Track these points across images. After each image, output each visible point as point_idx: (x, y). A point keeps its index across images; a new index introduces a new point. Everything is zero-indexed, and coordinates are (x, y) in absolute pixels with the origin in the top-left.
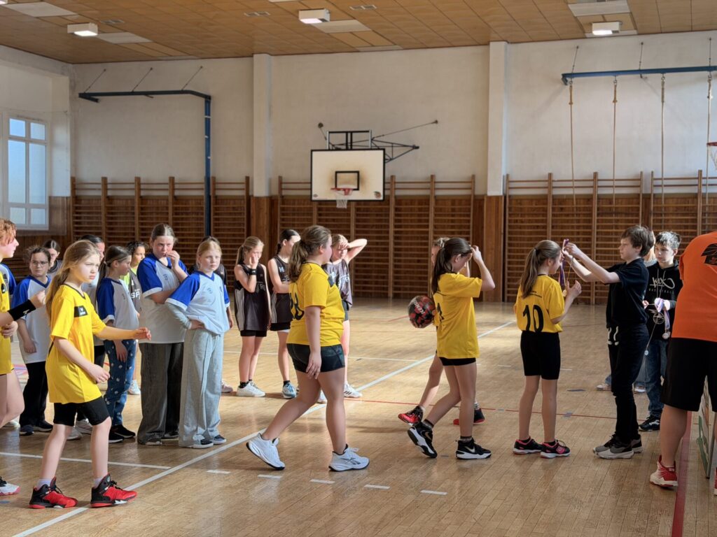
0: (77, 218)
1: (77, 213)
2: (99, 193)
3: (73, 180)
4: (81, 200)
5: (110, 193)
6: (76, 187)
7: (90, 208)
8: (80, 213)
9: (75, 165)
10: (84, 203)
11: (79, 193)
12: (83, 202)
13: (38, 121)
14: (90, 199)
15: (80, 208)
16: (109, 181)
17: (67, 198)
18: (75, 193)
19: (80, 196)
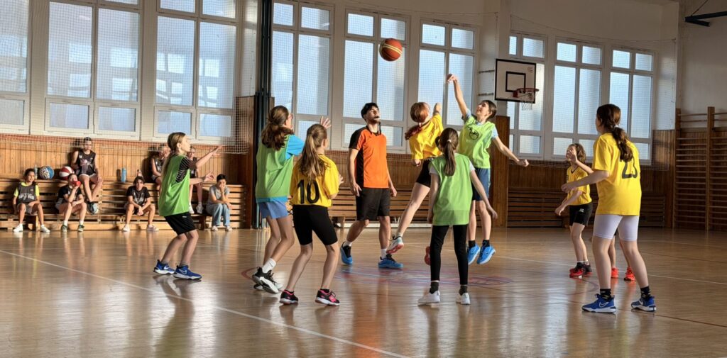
0: (681, 152)
1: (681, 147)
2: (705, 125)
3: (678, 111)
4: (685, 133)
5: (716, 125)
6: (682, 119)
7: (694, 141)
8: (684, 147)
9: (681, 96)
10: (689, 137)
11: (683, 126)
12: (688, 135)
13: (644, 51)
14: (696, 132)
15: (685, 141)
16: (716, 112)
17: (671, 130)
18: (680, 126)
19: (685, 129)
